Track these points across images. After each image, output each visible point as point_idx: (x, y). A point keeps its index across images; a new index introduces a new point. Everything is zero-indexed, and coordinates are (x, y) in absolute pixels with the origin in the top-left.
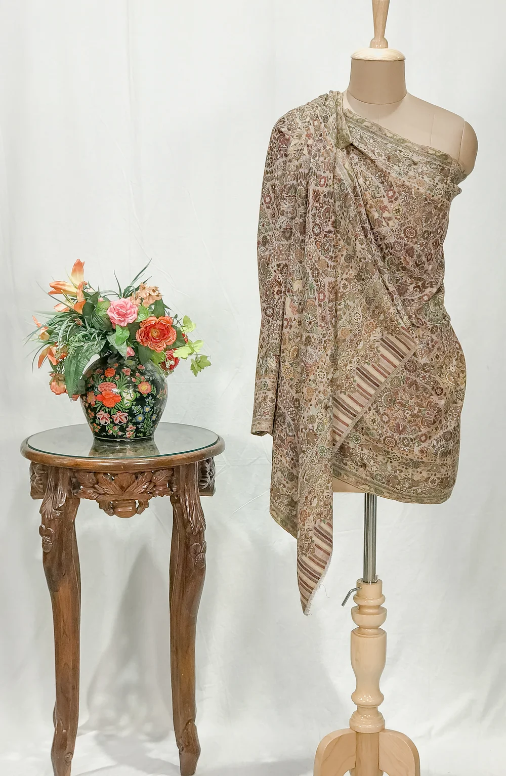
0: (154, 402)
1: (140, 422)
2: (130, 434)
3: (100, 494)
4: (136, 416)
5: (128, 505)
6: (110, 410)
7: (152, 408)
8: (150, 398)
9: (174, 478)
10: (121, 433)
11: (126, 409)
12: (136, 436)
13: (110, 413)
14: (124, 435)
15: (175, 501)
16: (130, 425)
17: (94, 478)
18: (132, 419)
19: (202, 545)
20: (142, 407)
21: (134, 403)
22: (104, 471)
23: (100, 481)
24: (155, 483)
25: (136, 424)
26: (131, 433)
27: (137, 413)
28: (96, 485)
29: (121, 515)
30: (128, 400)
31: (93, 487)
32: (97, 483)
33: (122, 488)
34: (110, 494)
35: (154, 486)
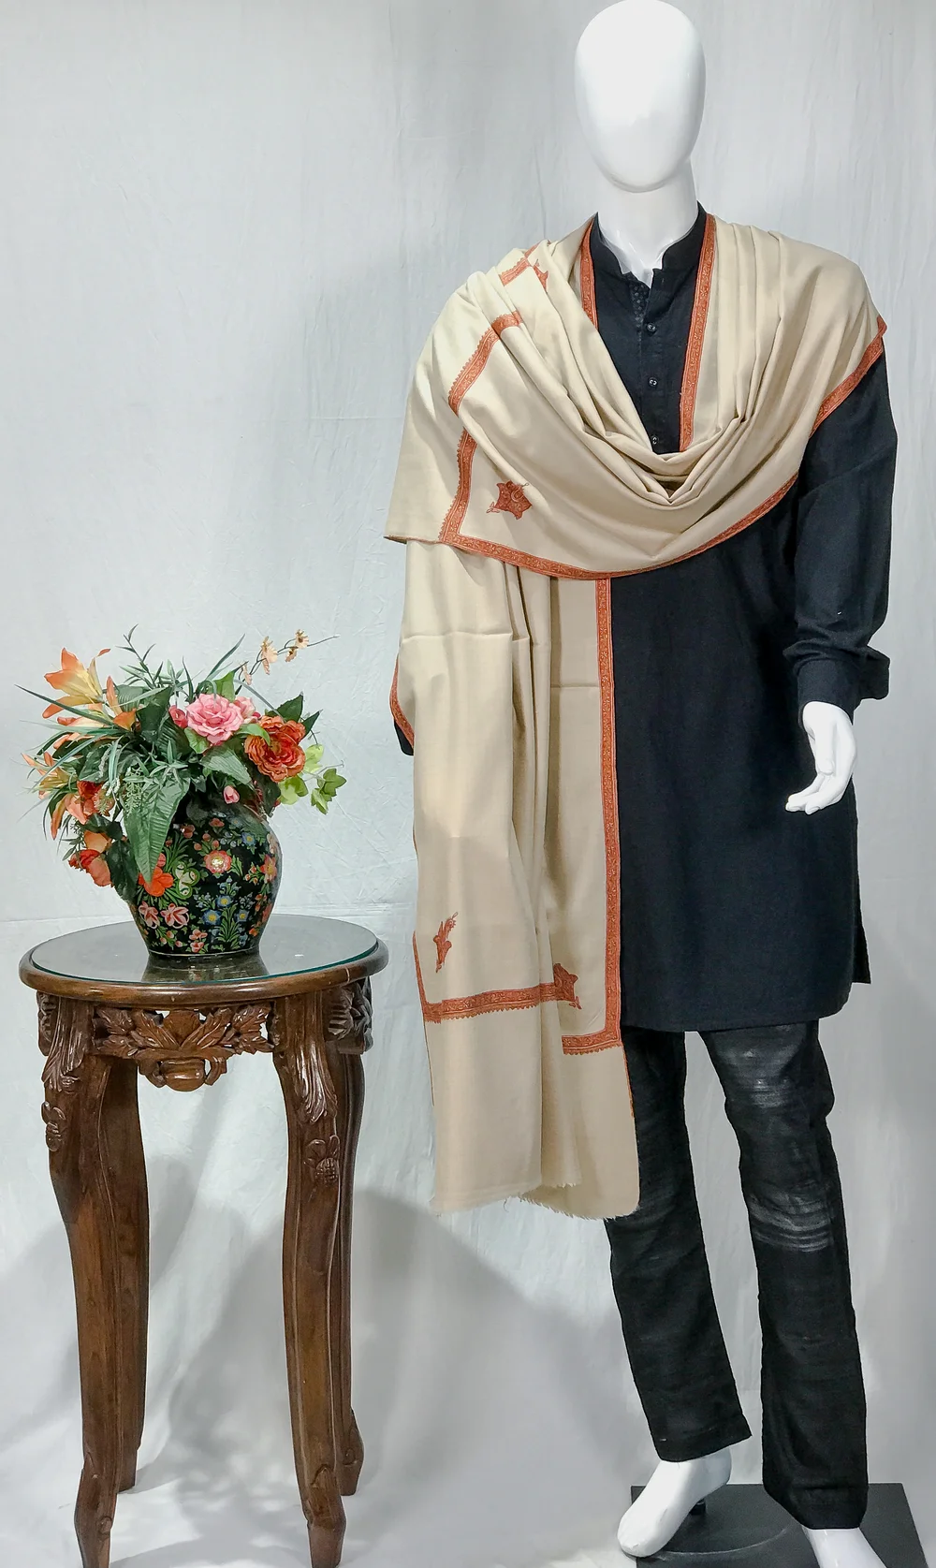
0: (237, 888)
1: (214, 923)
2: (197, 946)
3: (144, 1048)
4: (203, 913)
5: (192, 1067)
6: (156, 900)
7: (236, 899)
8: (229, 880)
9: (274, 1021)
10: (180, 944)
11: (183, 901)
12: (211, 951)
13: (156, 906)
14: (185, 948)
15: (280, 1064)
16: (196, 931)
17: (130, 1021)
18: (197, 919)
19: (327, 1142)
20: (213, 896)
21: (197, 890)
22: (150, 1005)
23: (138, 1023)
24: (238, 1028)
25: (206, 927)
26: (201, 943)
27: (204, 907)
28: (133, 1033)
29: (179, 1086)
30: (186, 884)
31: (128, 1035)
32: (134, 1030)
33: (176, 1036)
34: (155, 1048)
35: (238, 1034)
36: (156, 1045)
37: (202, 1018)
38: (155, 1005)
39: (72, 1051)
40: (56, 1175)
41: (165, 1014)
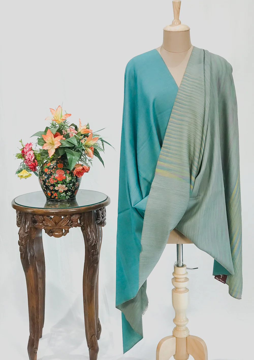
3: (46, 226)
5: (59, 231)
9: (82, 218)
15: (83, 230)
17: (43, 219)
19: (96, 251)
22: (48, 214)
24: (72, 221)
28: (44, 222)
29: (56, 236)
31: (42, 222)
32: (44, 221)
33: (55, 223)
34: (50, 226)
35: (72, 222)
36: (50, 225)
37: (63, 217)
38: (50, 215)
39: (27, 226)
40: (22, 259)
41: (52, 217)
